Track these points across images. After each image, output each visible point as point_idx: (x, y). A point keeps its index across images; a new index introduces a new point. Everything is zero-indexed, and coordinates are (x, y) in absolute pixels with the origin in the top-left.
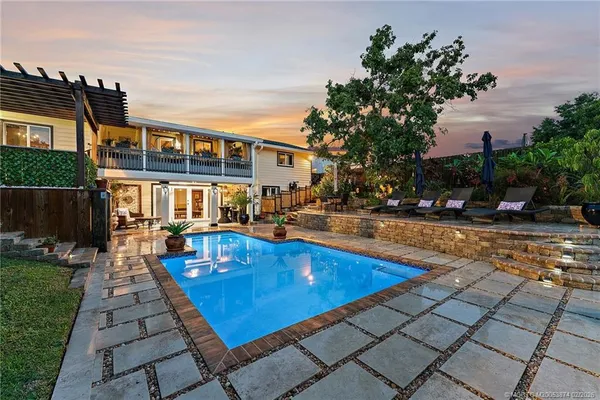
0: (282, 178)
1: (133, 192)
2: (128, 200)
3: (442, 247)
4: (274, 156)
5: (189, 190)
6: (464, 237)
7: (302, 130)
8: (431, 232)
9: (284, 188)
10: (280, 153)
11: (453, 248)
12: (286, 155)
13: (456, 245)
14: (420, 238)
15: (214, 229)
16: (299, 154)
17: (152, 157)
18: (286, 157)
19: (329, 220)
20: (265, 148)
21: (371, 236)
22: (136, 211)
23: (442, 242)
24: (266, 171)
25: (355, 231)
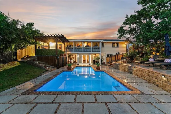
0: (114, 51)
1: (74, 56)
2: (73, 58)
3: (157, 83)
4: (111, 44)
5: (86, 55)
6: (166, 80)
7: (117, 35)
8: (152, 75)
9: (115, 54)
10: (113, 43)
11: (161, 84)
12: (115, 44)
13: (163, 83)
14: (148, 77)
15: (90, 66)
16: (120, 43)
17: (75, 48)
18: (116, 44)
19: (119, 66)
20: (107, 42)
21: (131, 73)
22: (75, 61)
23: (157, 80)
24: (108, 49)
25: (126, 70)
